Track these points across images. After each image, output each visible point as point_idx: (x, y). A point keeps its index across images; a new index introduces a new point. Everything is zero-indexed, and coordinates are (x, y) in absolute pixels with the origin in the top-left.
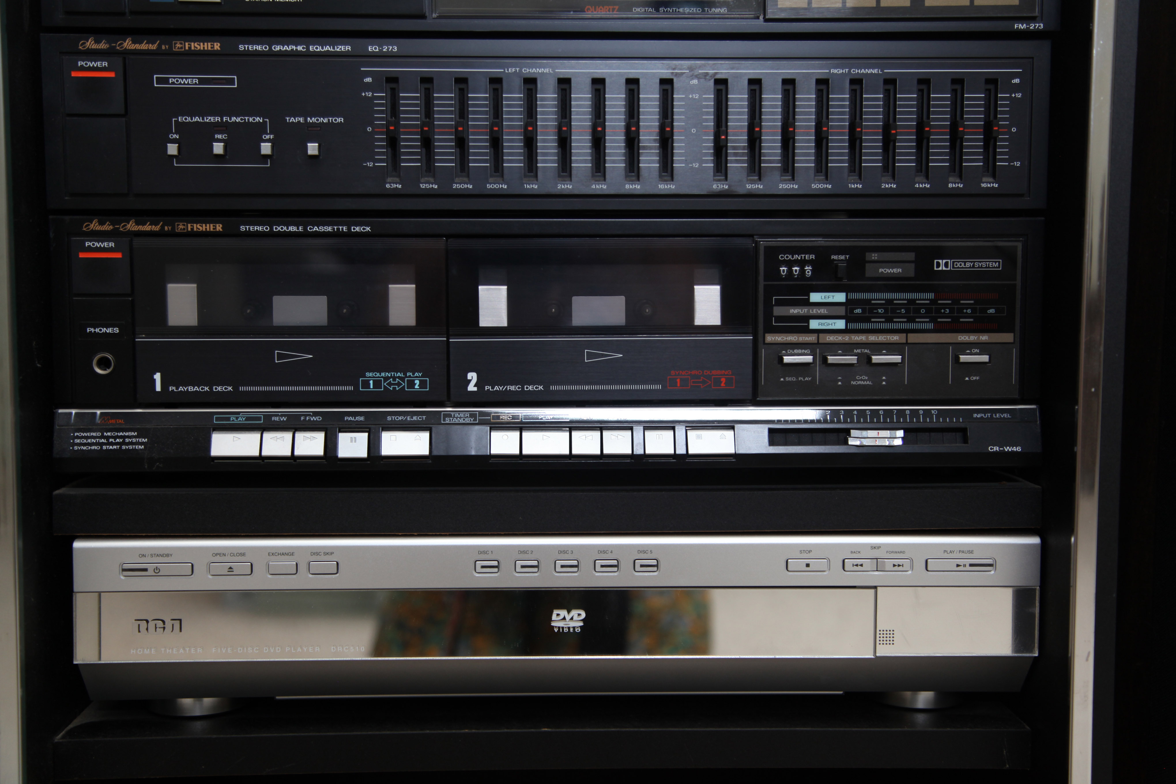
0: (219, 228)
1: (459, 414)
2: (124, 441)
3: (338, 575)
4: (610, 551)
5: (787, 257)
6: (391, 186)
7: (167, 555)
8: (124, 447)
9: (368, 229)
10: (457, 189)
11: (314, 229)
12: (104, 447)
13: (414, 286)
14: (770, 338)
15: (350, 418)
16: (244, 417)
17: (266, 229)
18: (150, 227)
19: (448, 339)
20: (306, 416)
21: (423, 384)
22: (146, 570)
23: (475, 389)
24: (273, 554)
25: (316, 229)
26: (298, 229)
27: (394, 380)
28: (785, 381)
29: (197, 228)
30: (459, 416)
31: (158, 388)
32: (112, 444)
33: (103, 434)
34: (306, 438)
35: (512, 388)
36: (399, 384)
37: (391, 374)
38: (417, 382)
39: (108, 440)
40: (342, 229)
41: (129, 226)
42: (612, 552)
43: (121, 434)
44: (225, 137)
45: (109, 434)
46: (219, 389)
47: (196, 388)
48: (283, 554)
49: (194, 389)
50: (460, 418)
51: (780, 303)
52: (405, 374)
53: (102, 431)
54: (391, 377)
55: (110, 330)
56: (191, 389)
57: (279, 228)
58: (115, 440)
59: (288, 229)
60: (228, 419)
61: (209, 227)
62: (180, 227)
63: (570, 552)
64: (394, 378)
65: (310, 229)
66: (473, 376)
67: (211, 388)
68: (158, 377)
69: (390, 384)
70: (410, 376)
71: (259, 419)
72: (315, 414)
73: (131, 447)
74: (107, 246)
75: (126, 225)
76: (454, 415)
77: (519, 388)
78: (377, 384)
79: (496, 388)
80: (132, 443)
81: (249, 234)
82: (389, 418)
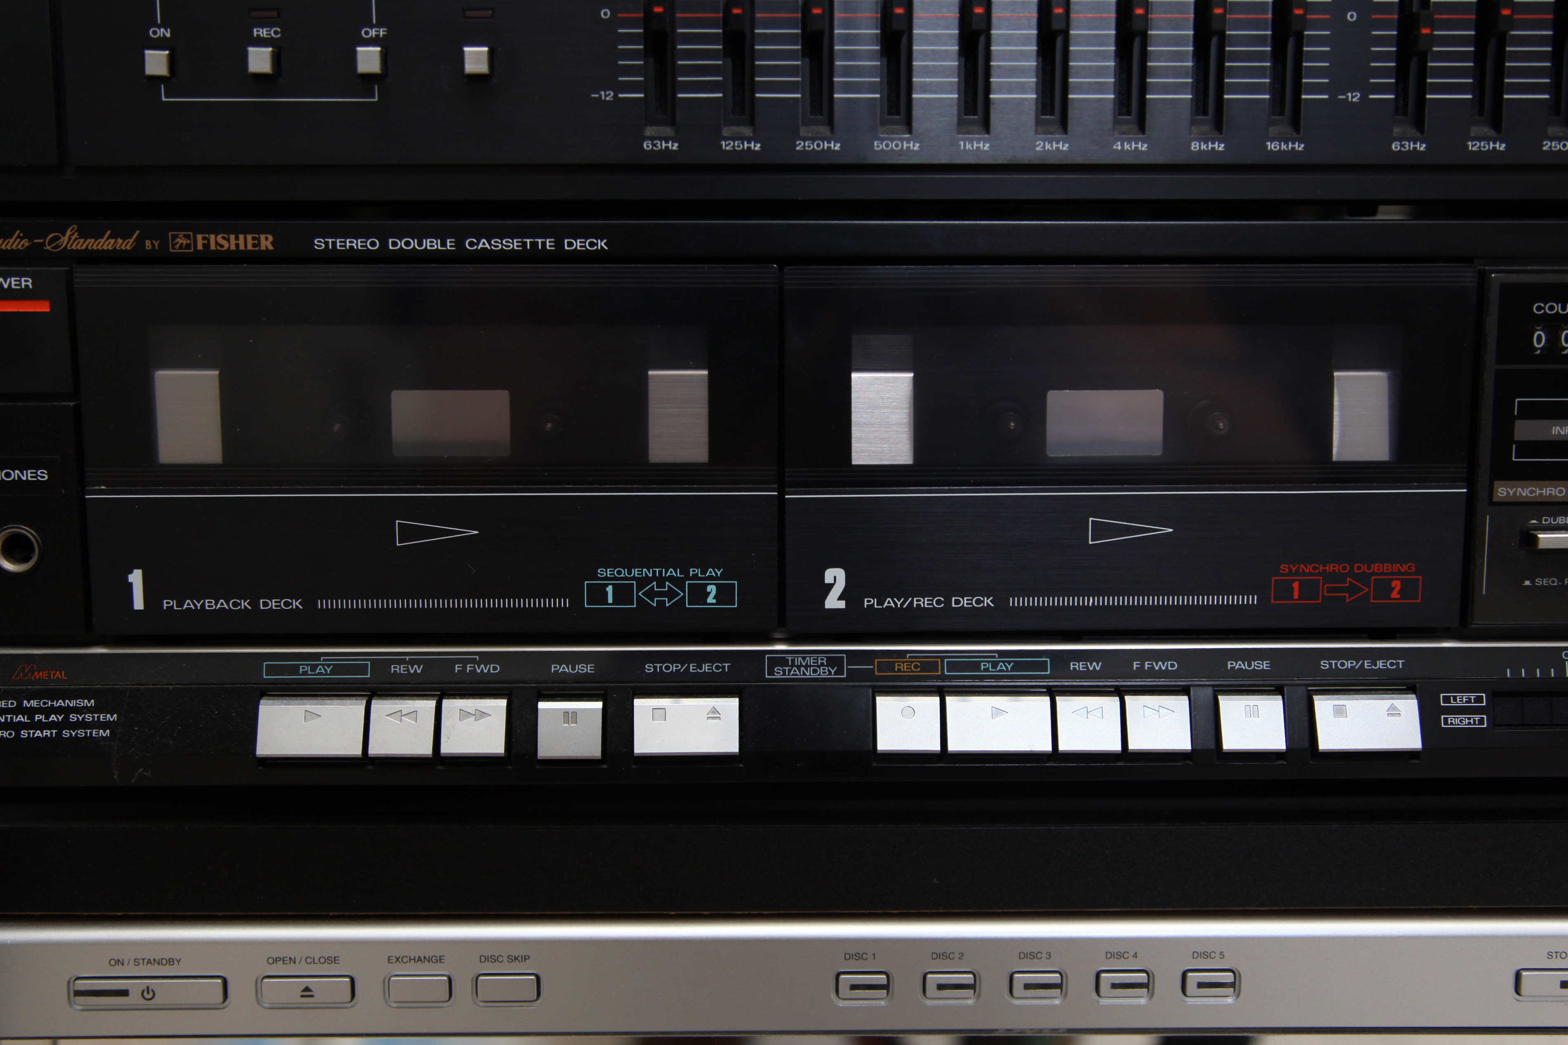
0: (266, 242)
1: (804, 658)
2: (67, 718)
3: (539, 1002)
4: (1132, 954)
5: (1551, 308)
6: (654, 145)
7: (170, 962)
8: (66, 733)
9: (602, 244)
10: (804, 152)
11: (481, 246)
12: (24, 734)
13: (706, 372)
14: (1503, 491)
15: (564, 669)
16: (329, 666)
17: (372, 244)
18: (113, 241)
19: (782, 493)
20: (465, 662)
21: (724, 594)
22: (124, 993)
23: (842, 605)
24: (398, 959)
25: (483, 244)
26: (444, 244)
27: (661, 585)
28: (1533, 587)
29: (217, 243)
30: (804, 664)
31: (139, 603)
32: (41, 726)
33: (20, 704)
34: (464, 714)
35: (924, 602)
36: (671, 594)
37: (654, 572)
38: (712, 589)
39: (31, 717)
40: (544, 244)
41: (64, 240)
42: (1135, 956)
43: (61, 703)
44: (276, 33)
45: (34, 703)
46: (273, 604)
47: (222, 604)
48: (420, 959)
49: (216, 604)
50: (806, 667)
51: (1531, 412)
52: (685, 572)
53: (19, 696)
54: (654, 578)
55: (29, 475)
56: (210, 604)
57: (401, 244)
58: (47, 718)
59: (420, 244)
60: (294, 670)
61: (244, 242)
62: (178, 242)
63: (1044, 955)
64: (661, 581)
65: (472, 244)
66: (836, 577)
67: (254, 603)
68: (136, 578)
69: (651, 594)
70: (696, 577)
71: (362, 669)
72: (486, 658)
73: (81, 733)
74: (16, 285)
75: (58, 238)
76: (793, 661)
77: (938, 602)
78: (623, 594)
79: (889, 602)
80: (83, 725)
81: (332, 257)
82: (649, 668)
